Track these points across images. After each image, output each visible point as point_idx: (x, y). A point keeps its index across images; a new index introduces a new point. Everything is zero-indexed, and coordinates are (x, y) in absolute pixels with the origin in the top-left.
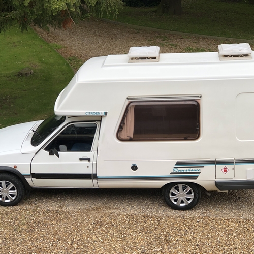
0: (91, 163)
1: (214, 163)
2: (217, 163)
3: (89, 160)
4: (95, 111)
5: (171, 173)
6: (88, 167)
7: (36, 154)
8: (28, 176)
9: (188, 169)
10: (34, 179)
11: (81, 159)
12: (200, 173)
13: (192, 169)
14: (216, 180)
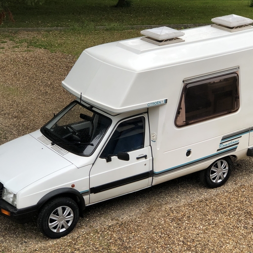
0: (148, 159)
1: (248, 131)
2: (251, 130)
3: (145, 157)
4: (156, 101)
5: (218, 150)
6: (145, 165)
7: (93, 164)
8: (86, 193)
9: (230, 142)
10: (92, 195)
11: (138, 158)
12: (238, 144)
13: (233, 141)
14: (249, 147)
